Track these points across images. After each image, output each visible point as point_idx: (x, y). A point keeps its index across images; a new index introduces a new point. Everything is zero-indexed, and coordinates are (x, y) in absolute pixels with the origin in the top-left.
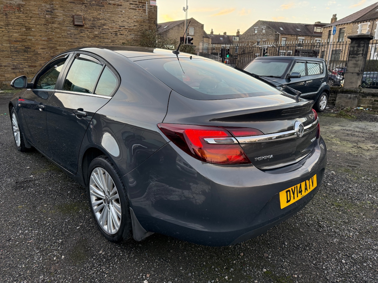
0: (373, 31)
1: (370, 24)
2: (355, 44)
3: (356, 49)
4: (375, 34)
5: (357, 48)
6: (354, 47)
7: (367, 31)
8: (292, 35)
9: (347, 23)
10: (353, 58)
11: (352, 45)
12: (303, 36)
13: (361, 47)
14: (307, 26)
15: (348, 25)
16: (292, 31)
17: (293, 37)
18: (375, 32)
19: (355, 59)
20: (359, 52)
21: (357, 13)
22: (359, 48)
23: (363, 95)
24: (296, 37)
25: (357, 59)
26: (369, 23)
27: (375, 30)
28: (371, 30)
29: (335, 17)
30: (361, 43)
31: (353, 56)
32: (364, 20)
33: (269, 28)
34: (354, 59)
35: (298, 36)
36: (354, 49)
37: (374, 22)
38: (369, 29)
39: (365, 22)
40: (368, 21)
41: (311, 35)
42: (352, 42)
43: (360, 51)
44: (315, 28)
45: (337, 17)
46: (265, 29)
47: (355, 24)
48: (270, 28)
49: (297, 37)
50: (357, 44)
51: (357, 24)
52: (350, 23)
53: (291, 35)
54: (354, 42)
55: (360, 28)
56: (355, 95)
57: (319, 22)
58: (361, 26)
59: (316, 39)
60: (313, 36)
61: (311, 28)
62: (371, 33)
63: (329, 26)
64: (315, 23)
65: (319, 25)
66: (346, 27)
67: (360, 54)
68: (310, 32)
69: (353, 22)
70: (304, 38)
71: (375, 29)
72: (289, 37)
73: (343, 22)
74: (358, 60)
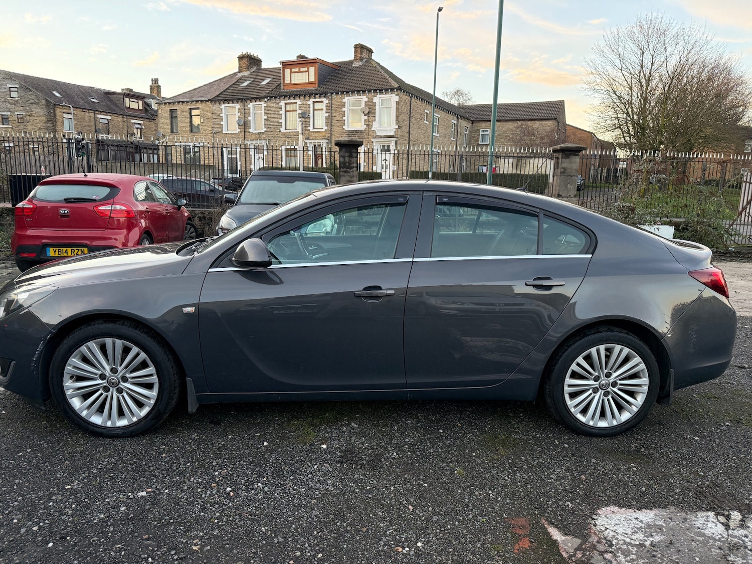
0: (246, 119)
1: (239, 107)
2: (346, 152)
3: (348, 160)
4: (250, 124)
5: (348, 158)
6: (344, 157)
7: (237, 119)
8: (83, 109)
9: (202, 101)
10: (345, 172)
11: (341, 154)
12: (107, 113)
13: (353, 157)
14: (107, 94)
15: (204, 104)
16: (82, 102)
17: (87, 114)
18: (250, 121)
19: (349, 174)
20: (353, 165)
21: (211, 85)
22: (351, 159)
23: (367, 225)
24: (92, 115)
25: (351, 174)
26: (237, 106)
27: (249, 118)
28: (243, 117)
29: (157, 85)
30: (353, 152)
31: (345, 169)
32: (230, 100)
33: (26, 89)
34: (346, 174)
35: (96, 112)
36: (345, 160)
37: (246, 104)
38: (239, 114)
39: (231, 102)
40: (235, 101)
41: (122, 113)
42: (340, 150)
43: (354, 163)
44: (127, 100)
45: (159, 84)
46: (16, 89)
47: (215, 104)
48: (31, 91)
49: (94, 114)
50: (347, 152)
51: (217, 104)
52: (206, 101)
53: (81, 110)
54: (344, 150)
55: (225, 111)
56: (358, 226)
57: (131, 90)
58: (225, 108)
59: (133, 121)
60: (126, 115)
61: (119, 100)
62: (244, 122)
63: (169, 101)
64: (123, 90)
65: (131, 94)
66: (200, 107)
67: (353, 167)
68: (117, 106)
69: (211, 100)
70: (109, 118)
71: (249, 116)
72: (79, 113)
73: (192, 97)
74: (353, 176)
